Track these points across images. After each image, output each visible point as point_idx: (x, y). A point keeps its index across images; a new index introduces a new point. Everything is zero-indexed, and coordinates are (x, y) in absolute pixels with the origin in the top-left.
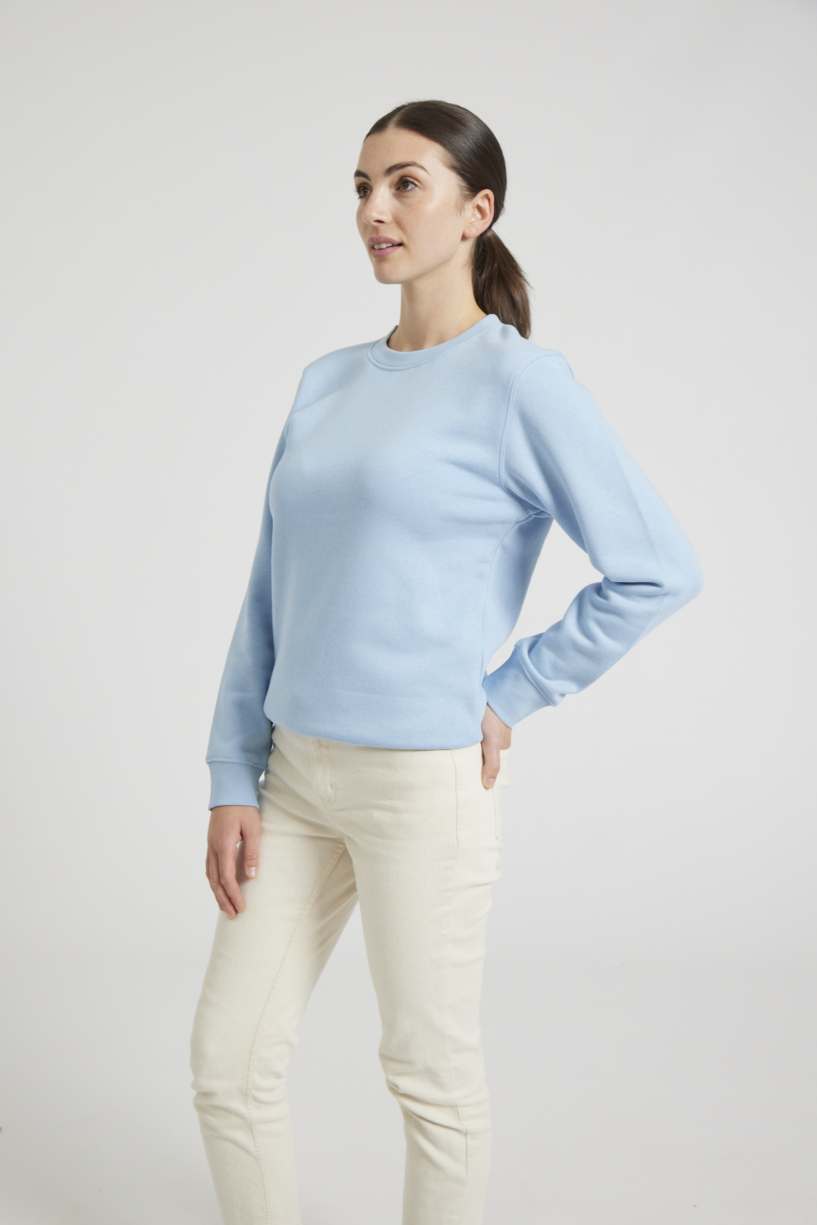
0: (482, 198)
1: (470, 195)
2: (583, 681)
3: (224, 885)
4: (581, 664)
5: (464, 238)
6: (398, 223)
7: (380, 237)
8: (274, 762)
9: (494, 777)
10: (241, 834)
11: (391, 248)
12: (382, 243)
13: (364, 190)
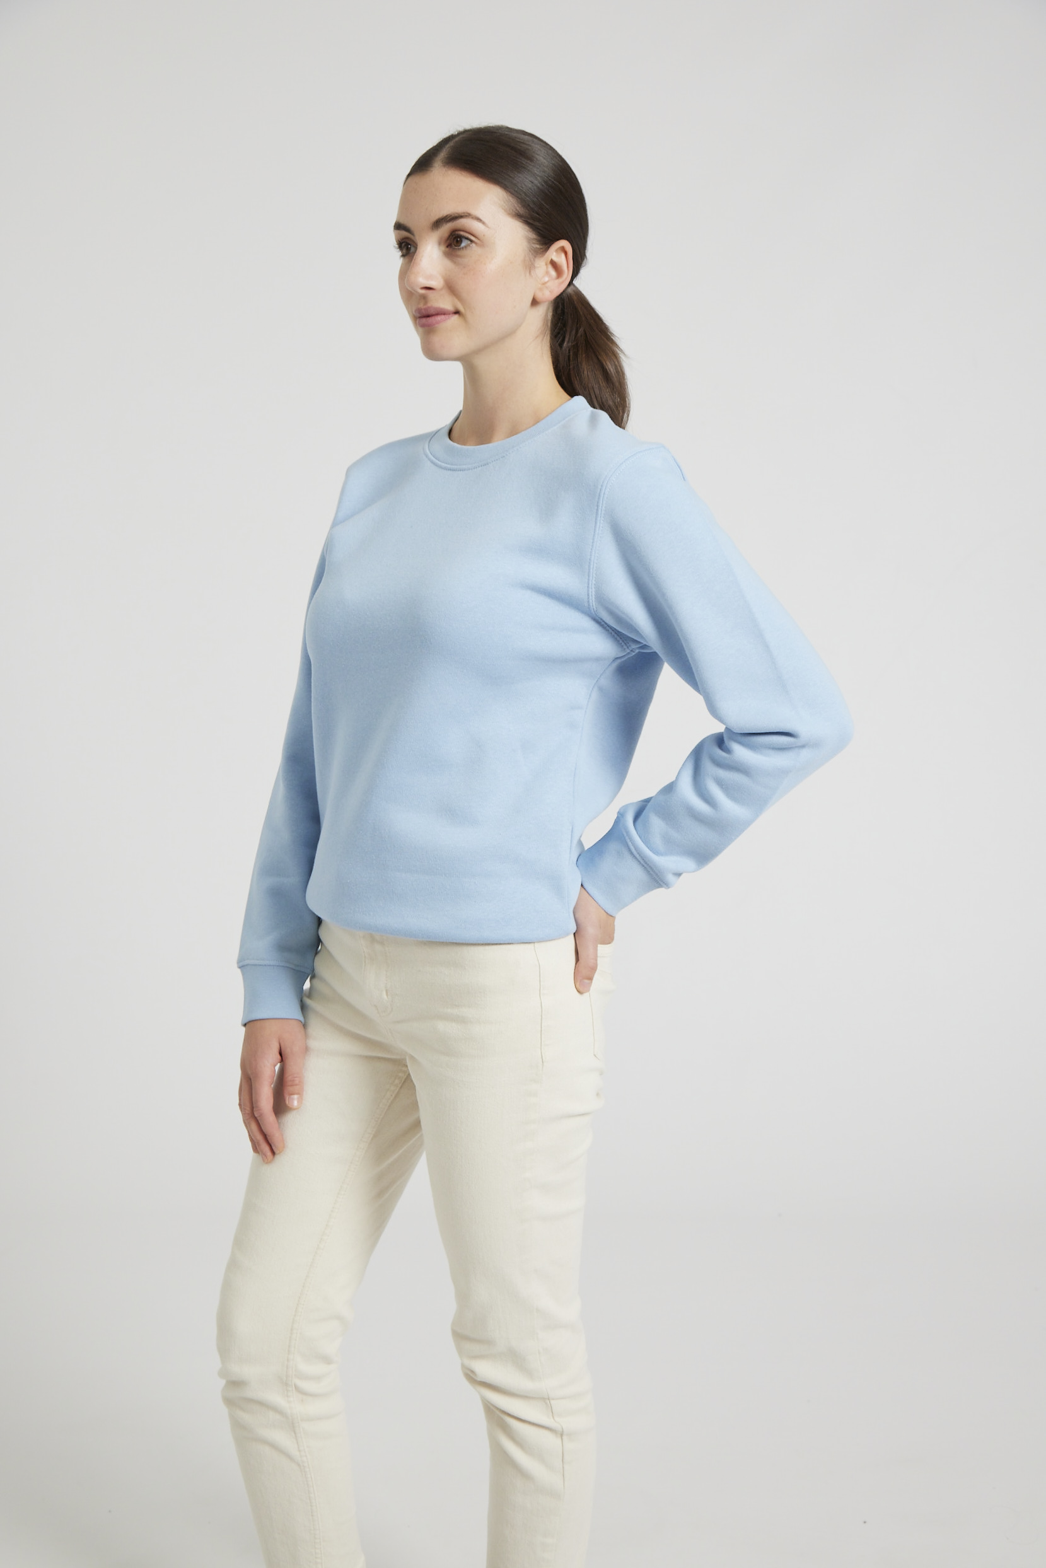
0: (556, 251)
2: (703, 856)
3: (258, 1118)
4: (701, 834)
5: (535, 302)
7: (429, 307)
8: (320, 965)
9: (591, 979)
10: (281, 1054)
13: (407, 246)
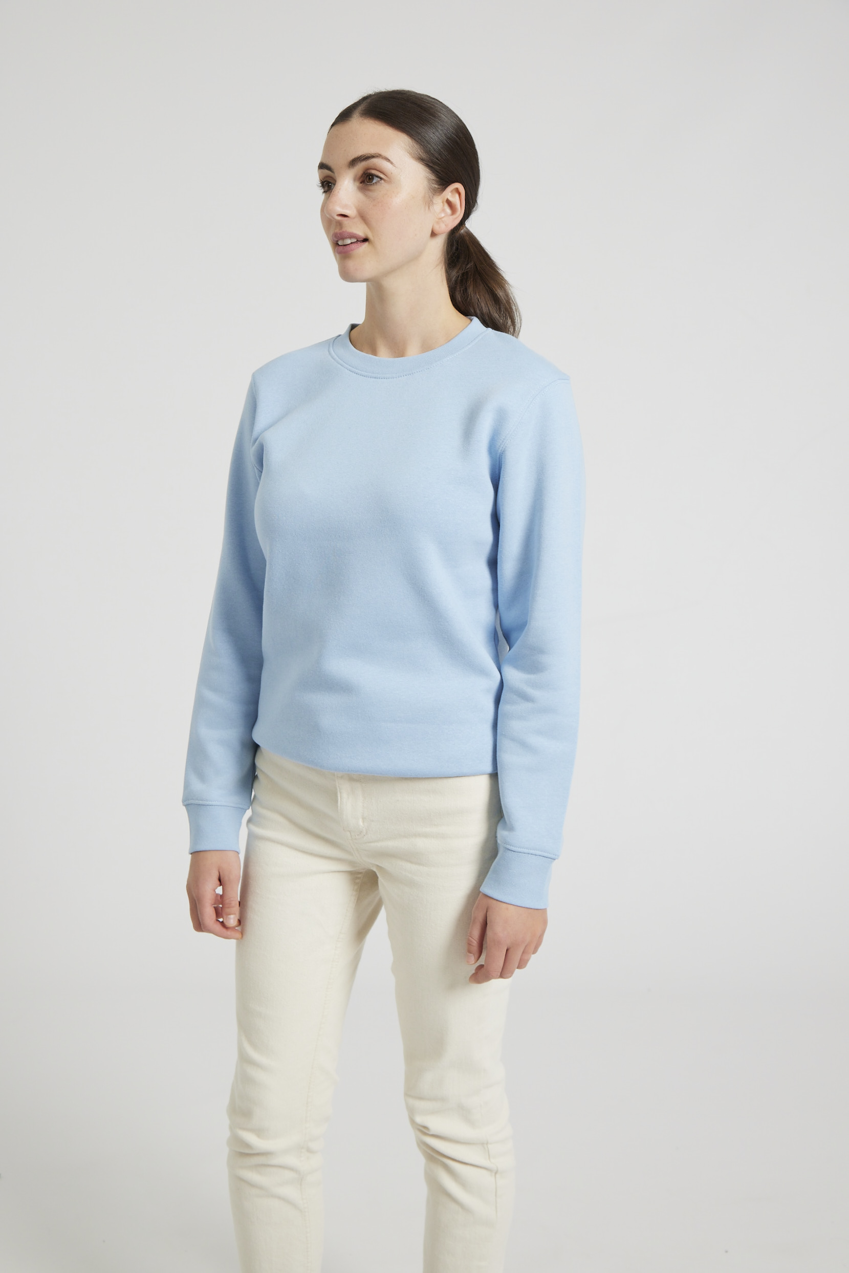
1: (439, 188)
6: (363, 217)
7: (344, 232)
11: (356, 244)
12: (346, 238)
13: (328, 183)
